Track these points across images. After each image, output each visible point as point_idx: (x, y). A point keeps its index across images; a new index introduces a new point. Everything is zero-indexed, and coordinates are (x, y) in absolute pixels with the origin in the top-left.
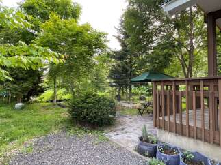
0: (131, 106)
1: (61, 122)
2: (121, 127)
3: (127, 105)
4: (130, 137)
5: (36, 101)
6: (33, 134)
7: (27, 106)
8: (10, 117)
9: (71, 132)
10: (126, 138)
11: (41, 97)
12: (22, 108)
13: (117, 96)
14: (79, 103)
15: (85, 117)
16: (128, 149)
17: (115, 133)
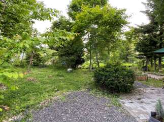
0: (157, 77)
1: (89, 84)
2: (138, 97)
3: (153, 76)
4: (144, 109)
5: (80, 68)
6: (69, 89)
7: (74, 71)
8: (63, 76)
9: (93, 93)
10: (140, 109)
11: (83, 65)
12: (71, 72)
13: (144, 67)
14: (100, 71)
15: (104, 83)
16: (137, 119)
17: (130, 101)
